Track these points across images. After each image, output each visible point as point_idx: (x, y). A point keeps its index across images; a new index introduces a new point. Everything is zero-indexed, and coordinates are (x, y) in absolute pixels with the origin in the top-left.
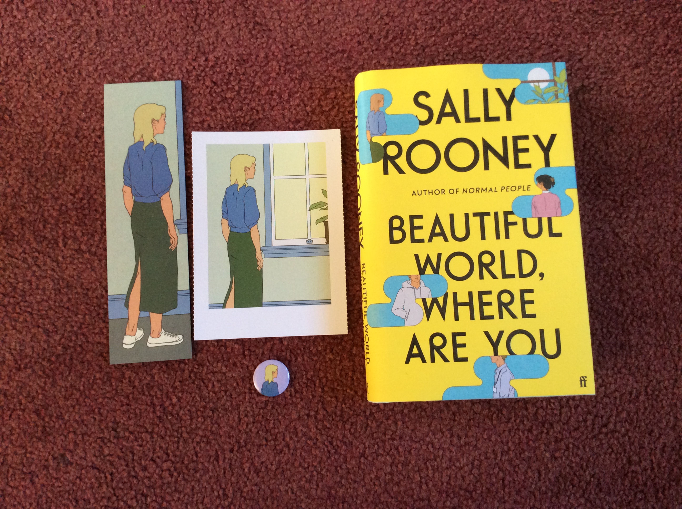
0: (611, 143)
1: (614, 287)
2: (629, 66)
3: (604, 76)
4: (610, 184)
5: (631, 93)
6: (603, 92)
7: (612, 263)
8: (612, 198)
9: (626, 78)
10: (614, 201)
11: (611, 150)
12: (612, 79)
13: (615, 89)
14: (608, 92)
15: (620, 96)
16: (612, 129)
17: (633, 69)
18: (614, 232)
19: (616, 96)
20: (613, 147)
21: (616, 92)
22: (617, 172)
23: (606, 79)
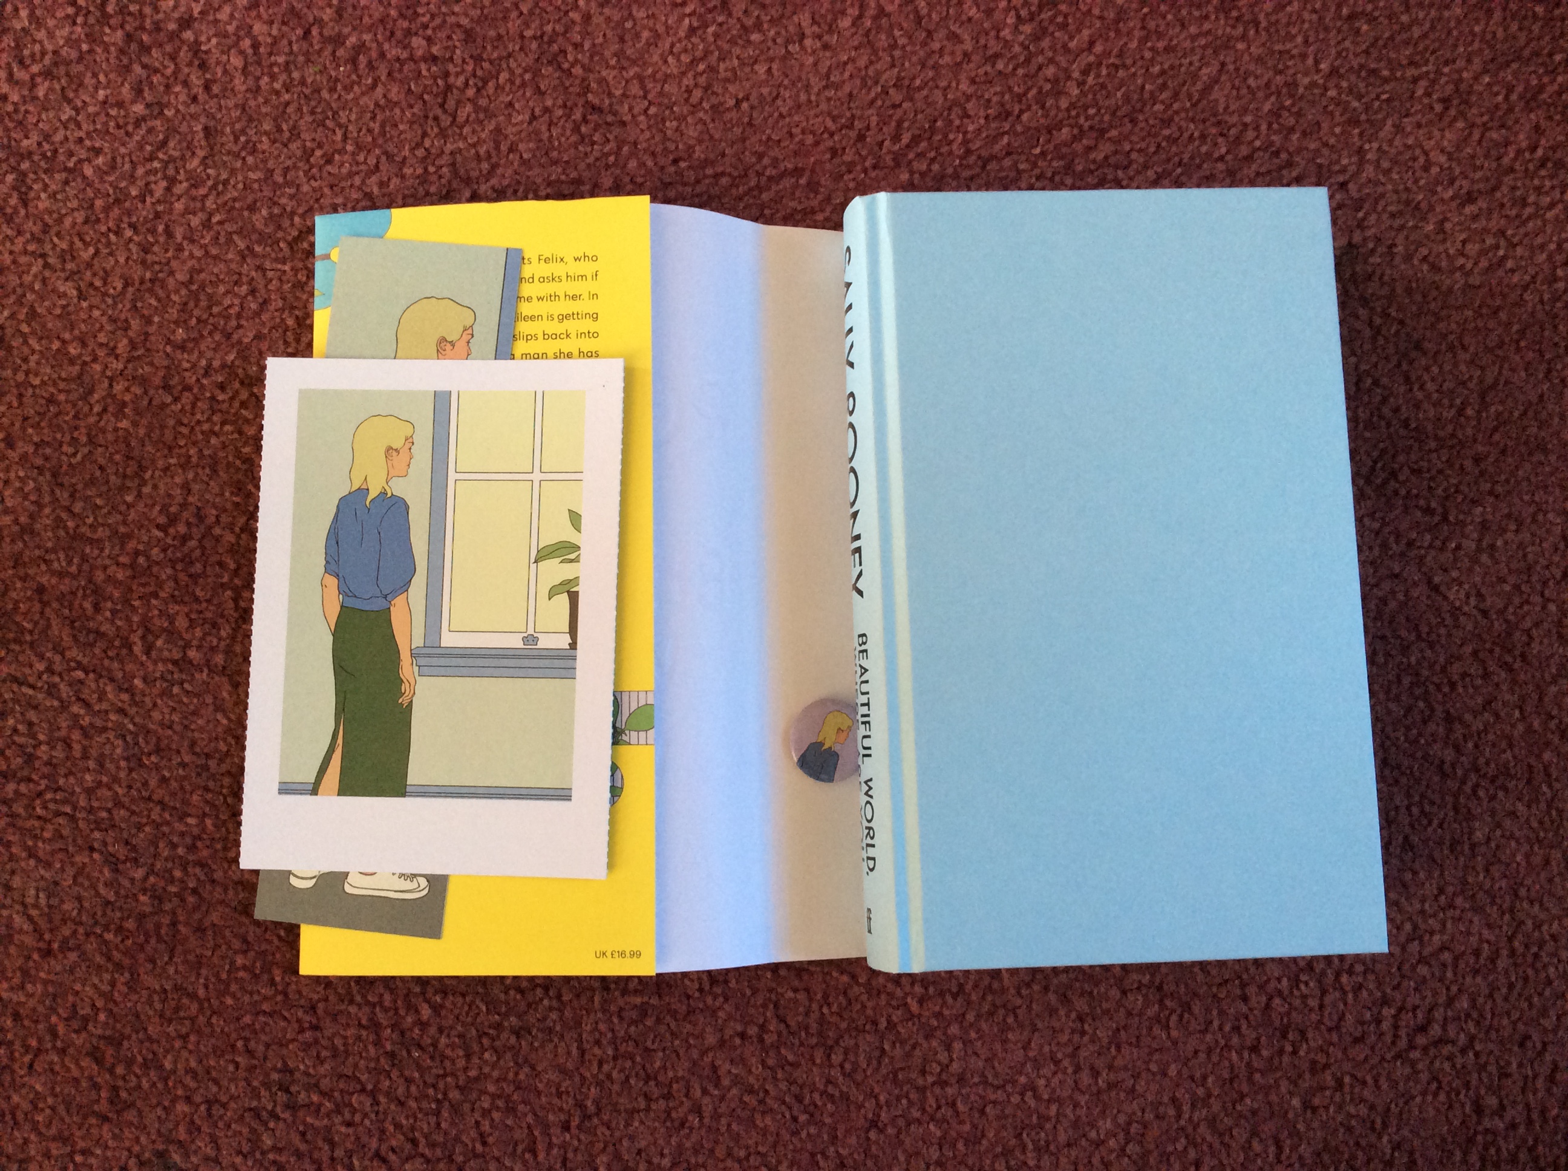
0: (1419, 378)
1: (1433, 710)
2: (1452, 198)
3: (1398, 222)
4: (1417, 472)
5: (1461, 261)
6: (1397, 260)
7: (1428, 653)
8: (1422, 502)
9: (1448, 226)
10: (1428, 511)
11: (1420, 395)
12: (1416, 227)
13: (1424, 251)
14: (1408, 258)
15: (1435, 268)
16: (1418, 346)
17: (1462, 205)
18: (1429, 582)
19: (1425, 267)
20: (1422, 387)
21: (1425, 259)
22: (1433, 445)
23: (1402, 227)
